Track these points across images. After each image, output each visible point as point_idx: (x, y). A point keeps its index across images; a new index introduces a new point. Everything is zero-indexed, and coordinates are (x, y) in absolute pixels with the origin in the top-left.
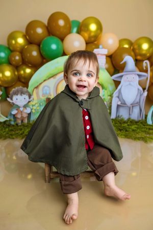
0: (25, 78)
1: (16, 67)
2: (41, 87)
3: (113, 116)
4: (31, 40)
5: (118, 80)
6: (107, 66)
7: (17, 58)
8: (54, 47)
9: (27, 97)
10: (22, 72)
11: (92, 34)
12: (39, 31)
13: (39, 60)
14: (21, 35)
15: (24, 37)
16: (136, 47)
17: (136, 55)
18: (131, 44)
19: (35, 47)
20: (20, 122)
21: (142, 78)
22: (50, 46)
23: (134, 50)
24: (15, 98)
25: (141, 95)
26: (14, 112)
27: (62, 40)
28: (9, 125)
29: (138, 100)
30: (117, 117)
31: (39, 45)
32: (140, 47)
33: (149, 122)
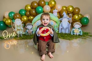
0: (31, 20)
1: (28, 16)
2: (36, 23)
3: (60, 32)
4: (33, 8)
5: (61, 20)
6: (58, 15)
7: (28, 13)
8: (40, 10)
9: (32, 26)
10: (30, 18)
11: (53, 5)
12: (35, 4)
13: (35, 14)
14: (29, 6)
15: (30, 6)
16: (68, 9)
17: (68, 12)
18: (66, 8)
21: (69, 20)
22: (39, 9)
23: (67, 10)
25: (69, 25)
26: (27, 31)
27: (43, 7)
28: (26, 35)
31: (35, 9)
32: (69, 9)
33: (72, 34)
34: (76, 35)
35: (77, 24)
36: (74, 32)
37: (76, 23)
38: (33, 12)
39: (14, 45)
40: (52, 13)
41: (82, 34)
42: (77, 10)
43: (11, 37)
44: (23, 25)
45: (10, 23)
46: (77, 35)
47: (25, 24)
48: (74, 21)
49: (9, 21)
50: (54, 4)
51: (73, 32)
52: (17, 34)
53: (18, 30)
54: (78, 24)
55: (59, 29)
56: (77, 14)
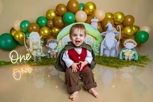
0: (55, 34)
1: (51, 28)
2: (63, 39)
4: (58, 14)
5: (104, 35)
6: (99, 27)
7: (51, 23)
8: (70, 18)
9: (56, 44)
10: (53, 31)
11: (91, 11)
13: (62, 25)
14: (53, 11)
15: (55, 12)
16: (114, 17)
17: (114, 22)
18: (112, 15)
19: (60, 18)
20: (52, 57)
21: (117, 35)
22: (68, 17)
23: (113, 19)
24: (50, 44)
26: (49, 52)
27: (75, 14)
28: (47, 59)
29: (114, 46)
30: (104, 55)
31: (62, 17)
32: (117, 18)
33: (121, 58)
34: (128, 59)
35: (130, 42)
36: (125, 54)
37: (128, 40)
38: (58, 22)
39: (28, 74)
40: (90, 23)
41: (137, 58)
42: (129, 20)
43: (23, 60)
44: (43, 42)
45: (23, 38)
46: (130, 60)
47: (45, 40)
48: (125, 37)
49: (21, 35)
50: (94, 8)
51: (123, 55)
52: (32, 56)
53: (34, 50)
54: (132, 42)
55: (100, 50)
56: (129, 26)
